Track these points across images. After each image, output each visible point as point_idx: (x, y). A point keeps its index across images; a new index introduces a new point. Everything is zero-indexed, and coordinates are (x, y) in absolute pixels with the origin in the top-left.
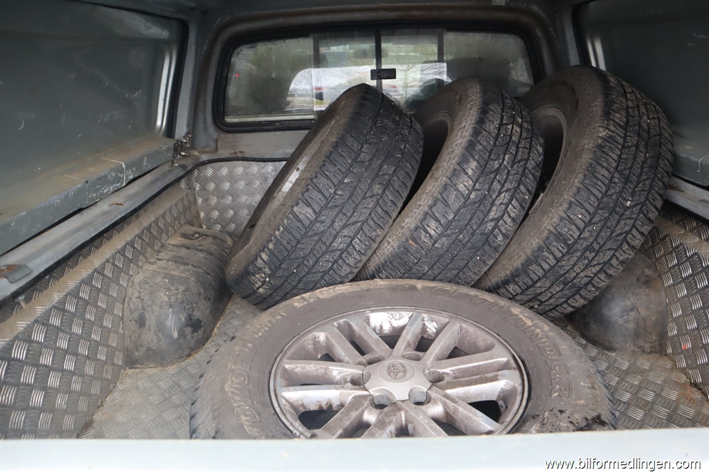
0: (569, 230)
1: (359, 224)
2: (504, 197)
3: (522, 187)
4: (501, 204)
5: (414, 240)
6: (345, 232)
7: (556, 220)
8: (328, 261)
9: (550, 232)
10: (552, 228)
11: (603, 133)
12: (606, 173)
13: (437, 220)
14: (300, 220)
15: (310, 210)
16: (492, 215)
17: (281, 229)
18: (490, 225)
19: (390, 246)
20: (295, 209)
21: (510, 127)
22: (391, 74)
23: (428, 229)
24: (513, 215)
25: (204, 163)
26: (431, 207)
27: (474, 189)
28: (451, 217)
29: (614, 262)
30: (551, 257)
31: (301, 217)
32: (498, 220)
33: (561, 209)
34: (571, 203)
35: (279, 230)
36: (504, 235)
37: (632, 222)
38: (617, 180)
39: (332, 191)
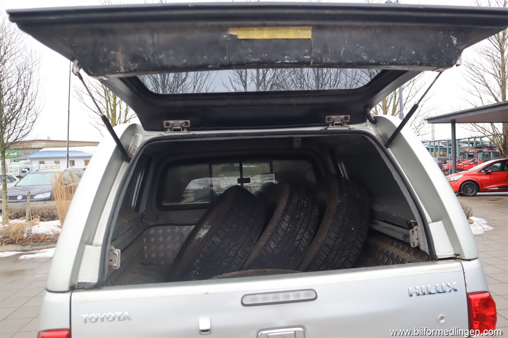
0: (330, 241)
1: (240, 245)
2: (302, 230)
3: (310, 226)
4: (301, 233)
5: (265, 251)
6: (234, 248)
7: (324, 238)
8: (227, 262)
9: (322, 243)
10: (323, 242)
11: (339, 201)
12: (341, 217)
13: (274, 241)
14: (214, 243)
15: (219, 239)
16: (297, 238)
17: (206, 247)
18: (297, 243)
19: (253, 256)
20: (212, 238)
21: (303, 201)
22: (248, 180)
23: (270, 245)
24: (306, 238)
25: (151, 227)
26: (271, 236)
27: (289, 227)
28: (280, 239)
29: (351, 255)
30: (324, 254)
31: (215, 242)
32: (300, 240)
33: (325, 233)
34: (329, 230)
35: (205, 248)
36: (303, 247)
37: (355, 237)
38: (346, 220)
39: (228, 230)
